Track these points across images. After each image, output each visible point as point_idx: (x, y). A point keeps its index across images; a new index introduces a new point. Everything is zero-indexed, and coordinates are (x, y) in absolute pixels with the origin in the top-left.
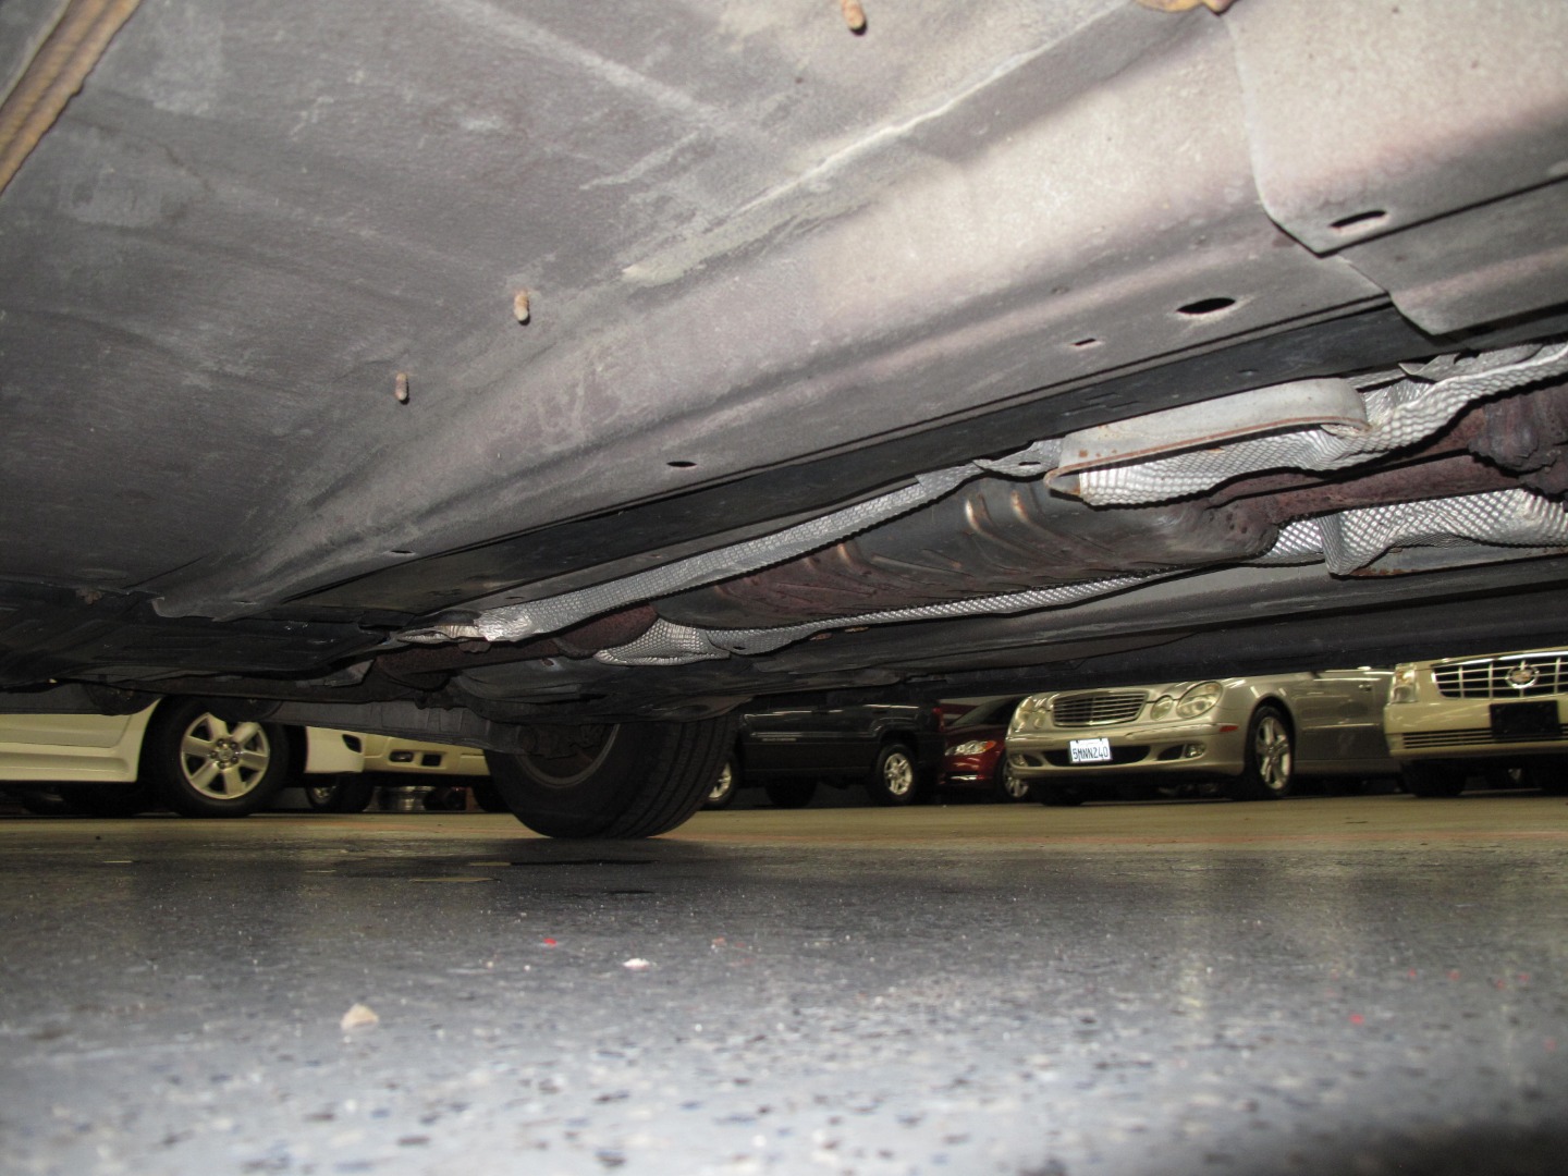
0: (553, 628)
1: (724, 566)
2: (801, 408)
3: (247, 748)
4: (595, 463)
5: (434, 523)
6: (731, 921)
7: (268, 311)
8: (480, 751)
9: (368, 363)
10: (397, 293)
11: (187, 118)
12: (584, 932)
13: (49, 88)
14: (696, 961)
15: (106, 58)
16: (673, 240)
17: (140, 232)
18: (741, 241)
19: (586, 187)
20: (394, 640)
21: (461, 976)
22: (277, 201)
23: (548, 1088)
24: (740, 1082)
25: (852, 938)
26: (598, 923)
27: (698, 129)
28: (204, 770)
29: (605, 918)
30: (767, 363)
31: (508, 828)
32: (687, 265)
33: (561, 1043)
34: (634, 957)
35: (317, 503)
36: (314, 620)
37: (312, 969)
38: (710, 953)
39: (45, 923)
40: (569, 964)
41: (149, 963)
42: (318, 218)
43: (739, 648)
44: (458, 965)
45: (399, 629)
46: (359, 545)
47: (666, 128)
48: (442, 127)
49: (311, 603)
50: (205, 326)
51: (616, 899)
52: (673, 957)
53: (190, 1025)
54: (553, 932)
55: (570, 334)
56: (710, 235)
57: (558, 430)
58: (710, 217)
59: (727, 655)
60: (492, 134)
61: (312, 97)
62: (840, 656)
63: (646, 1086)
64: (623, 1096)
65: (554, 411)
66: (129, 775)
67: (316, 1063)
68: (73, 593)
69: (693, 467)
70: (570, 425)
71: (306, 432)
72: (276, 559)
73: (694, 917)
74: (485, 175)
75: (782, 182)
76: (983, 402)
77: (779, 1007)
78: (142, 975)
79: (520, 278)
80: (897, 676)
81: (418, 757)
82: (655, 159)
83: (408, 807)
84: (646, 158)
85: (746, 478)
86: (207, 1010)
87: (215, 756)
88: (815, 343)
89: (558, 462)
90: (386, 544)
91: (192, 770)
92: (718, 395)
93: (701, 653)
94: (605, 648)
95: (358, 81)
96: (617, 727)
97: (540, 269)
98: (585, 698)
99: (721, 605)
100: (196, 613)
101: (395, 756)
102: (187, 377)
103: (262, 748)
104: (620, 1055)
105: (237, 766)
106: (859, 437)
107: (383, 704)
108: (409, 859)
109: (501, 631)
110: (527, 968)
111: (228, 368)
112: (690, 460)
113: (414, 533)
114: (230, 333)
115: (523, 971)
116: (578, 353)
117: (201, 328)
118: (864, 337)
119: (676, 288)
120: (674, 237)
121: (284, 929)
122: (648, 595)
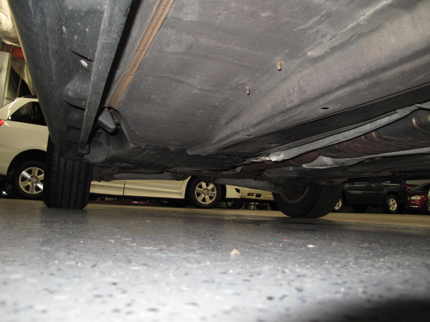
0: (290, 157)
1: (338, 139)
2: (360, 90)
3: (211, 191)
4: (301, 109)
5: (257, 128)
6: (339, 239)
7: (213, 72)
8: (271, 193)
9: (238, 84)
10: (246, 64)
11: (191, 22)
12: (297, 238)
13: (159, 18)
14: (328, 247)
15: (172, 9)
16: (321, 43)
17: (181, 53)
18: (341, 42)
19: (295, 30)
20: (248, 161)
21: (263, 246)
22: (214, 42)
23: (283, 272)
24: (338, 275)
25: (375, 245)
26: (301, 237)
27: (327, 9)
28: (201, 196)
29: (303, 236)
30: (349, 77)
31: (279, 214)
32: (325, 50)
33: (288, 262)
34: (310, 244)
35: (227, 123)
36: (227, 155)
37: (224, 242)
38: (332, 245)
39: (162, 227)
40: (292, 245)
41: (185, 237)
42: (225, 45)
43: (343, 164)
44: (262, 243)
45: (249, 158)
46: (238, 134)
47: (317, 10)
48: (255, 17)
49: (226, 151)
50: (198, 77)
51: (307, 232)
52: (322, 246)
53: (193, 251)
54: (288, 238)
55: (293, 73)
56: (331, 41)
57: (290, 100)
58: (331, 35)
59: (340, 166)
60: (269, 17)
61: (221, 12)
62: (374, 167)
63: (311, 274)
64: (304, 276)
65: (289, 95)
66: (183, 197)
67: (223, 261)
68: (168, 148)
69: (329, 109)
70: (293, 98)
71: (224, 104)
72: (217, 138)
73: (328, 237)
74: (267, 29)
75: (352, 22)
76: (418, 85)
77: (351, 259)
78: (183, 240)
79: (279, 58)
80: (391, 173)
81: (255, 195)
82: (314, 19)
83: (252, 208)
84: (312, 19)
85: (344, 112)
86: (198, 249)
87: (203, 193)
88: (363, 70)
89: (290, 109)
90: (245, 134)
91: (198, 196)
92: (335, 87)
93: (332, 165)
94: (305, 163)
95: (233, 6)
96: (308, 187)
97: (284, 55)
98: (299, 178)
99: (338, 151)
100: (197, 153)
101: (249, 194)
102: (194, 90)
103: (215, 191)
104: (304, 267)
105: (209, 195)
106: (378, 98)
107: (245, 179)
108: (252, 220)
109: (276, 158)
110: (281, 245)
111: (204, 88)
112: (328, 107)
113: (252, 131)
114: (204, 78)
115: (279, 246)
116: (295, 78)
117: (197, 77)
118: (378, 67)
119: (322, 57)
120: (321, 42)
121: (218, 233)
122: (316, 148)
